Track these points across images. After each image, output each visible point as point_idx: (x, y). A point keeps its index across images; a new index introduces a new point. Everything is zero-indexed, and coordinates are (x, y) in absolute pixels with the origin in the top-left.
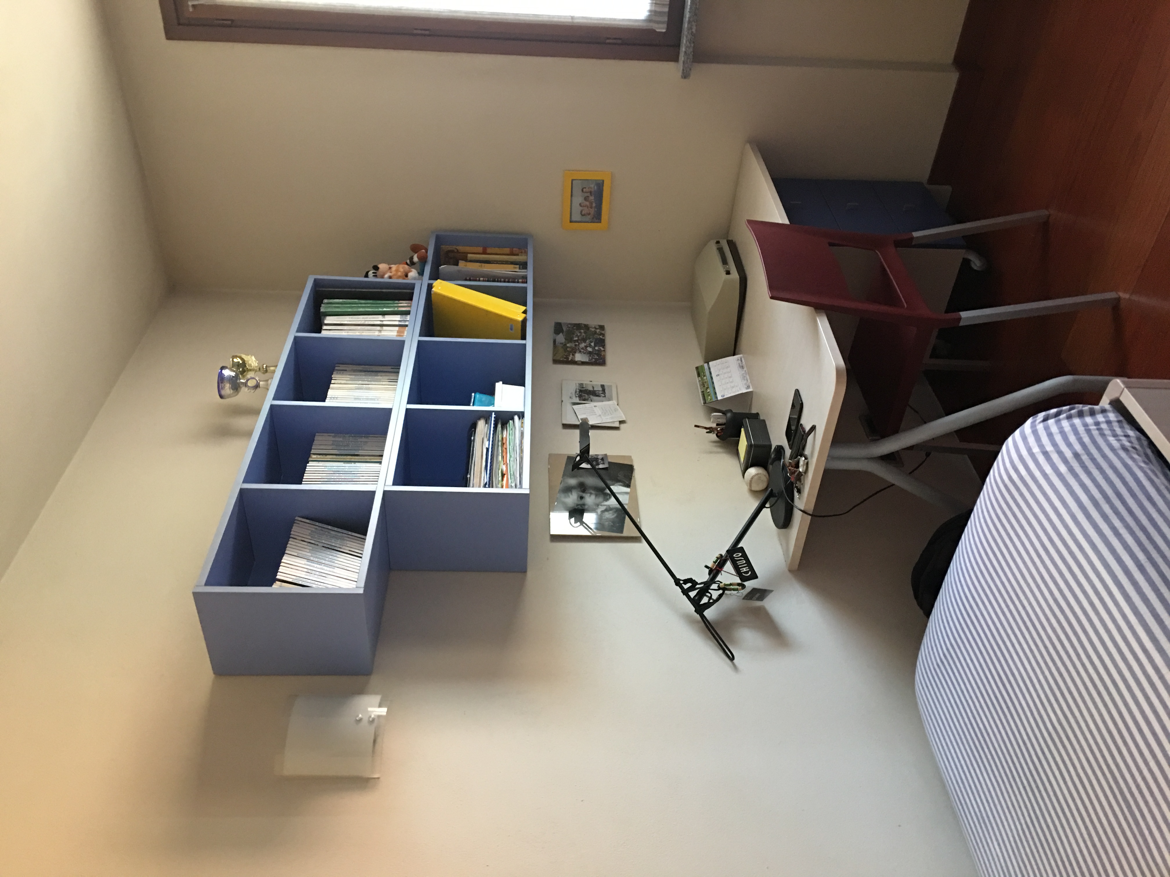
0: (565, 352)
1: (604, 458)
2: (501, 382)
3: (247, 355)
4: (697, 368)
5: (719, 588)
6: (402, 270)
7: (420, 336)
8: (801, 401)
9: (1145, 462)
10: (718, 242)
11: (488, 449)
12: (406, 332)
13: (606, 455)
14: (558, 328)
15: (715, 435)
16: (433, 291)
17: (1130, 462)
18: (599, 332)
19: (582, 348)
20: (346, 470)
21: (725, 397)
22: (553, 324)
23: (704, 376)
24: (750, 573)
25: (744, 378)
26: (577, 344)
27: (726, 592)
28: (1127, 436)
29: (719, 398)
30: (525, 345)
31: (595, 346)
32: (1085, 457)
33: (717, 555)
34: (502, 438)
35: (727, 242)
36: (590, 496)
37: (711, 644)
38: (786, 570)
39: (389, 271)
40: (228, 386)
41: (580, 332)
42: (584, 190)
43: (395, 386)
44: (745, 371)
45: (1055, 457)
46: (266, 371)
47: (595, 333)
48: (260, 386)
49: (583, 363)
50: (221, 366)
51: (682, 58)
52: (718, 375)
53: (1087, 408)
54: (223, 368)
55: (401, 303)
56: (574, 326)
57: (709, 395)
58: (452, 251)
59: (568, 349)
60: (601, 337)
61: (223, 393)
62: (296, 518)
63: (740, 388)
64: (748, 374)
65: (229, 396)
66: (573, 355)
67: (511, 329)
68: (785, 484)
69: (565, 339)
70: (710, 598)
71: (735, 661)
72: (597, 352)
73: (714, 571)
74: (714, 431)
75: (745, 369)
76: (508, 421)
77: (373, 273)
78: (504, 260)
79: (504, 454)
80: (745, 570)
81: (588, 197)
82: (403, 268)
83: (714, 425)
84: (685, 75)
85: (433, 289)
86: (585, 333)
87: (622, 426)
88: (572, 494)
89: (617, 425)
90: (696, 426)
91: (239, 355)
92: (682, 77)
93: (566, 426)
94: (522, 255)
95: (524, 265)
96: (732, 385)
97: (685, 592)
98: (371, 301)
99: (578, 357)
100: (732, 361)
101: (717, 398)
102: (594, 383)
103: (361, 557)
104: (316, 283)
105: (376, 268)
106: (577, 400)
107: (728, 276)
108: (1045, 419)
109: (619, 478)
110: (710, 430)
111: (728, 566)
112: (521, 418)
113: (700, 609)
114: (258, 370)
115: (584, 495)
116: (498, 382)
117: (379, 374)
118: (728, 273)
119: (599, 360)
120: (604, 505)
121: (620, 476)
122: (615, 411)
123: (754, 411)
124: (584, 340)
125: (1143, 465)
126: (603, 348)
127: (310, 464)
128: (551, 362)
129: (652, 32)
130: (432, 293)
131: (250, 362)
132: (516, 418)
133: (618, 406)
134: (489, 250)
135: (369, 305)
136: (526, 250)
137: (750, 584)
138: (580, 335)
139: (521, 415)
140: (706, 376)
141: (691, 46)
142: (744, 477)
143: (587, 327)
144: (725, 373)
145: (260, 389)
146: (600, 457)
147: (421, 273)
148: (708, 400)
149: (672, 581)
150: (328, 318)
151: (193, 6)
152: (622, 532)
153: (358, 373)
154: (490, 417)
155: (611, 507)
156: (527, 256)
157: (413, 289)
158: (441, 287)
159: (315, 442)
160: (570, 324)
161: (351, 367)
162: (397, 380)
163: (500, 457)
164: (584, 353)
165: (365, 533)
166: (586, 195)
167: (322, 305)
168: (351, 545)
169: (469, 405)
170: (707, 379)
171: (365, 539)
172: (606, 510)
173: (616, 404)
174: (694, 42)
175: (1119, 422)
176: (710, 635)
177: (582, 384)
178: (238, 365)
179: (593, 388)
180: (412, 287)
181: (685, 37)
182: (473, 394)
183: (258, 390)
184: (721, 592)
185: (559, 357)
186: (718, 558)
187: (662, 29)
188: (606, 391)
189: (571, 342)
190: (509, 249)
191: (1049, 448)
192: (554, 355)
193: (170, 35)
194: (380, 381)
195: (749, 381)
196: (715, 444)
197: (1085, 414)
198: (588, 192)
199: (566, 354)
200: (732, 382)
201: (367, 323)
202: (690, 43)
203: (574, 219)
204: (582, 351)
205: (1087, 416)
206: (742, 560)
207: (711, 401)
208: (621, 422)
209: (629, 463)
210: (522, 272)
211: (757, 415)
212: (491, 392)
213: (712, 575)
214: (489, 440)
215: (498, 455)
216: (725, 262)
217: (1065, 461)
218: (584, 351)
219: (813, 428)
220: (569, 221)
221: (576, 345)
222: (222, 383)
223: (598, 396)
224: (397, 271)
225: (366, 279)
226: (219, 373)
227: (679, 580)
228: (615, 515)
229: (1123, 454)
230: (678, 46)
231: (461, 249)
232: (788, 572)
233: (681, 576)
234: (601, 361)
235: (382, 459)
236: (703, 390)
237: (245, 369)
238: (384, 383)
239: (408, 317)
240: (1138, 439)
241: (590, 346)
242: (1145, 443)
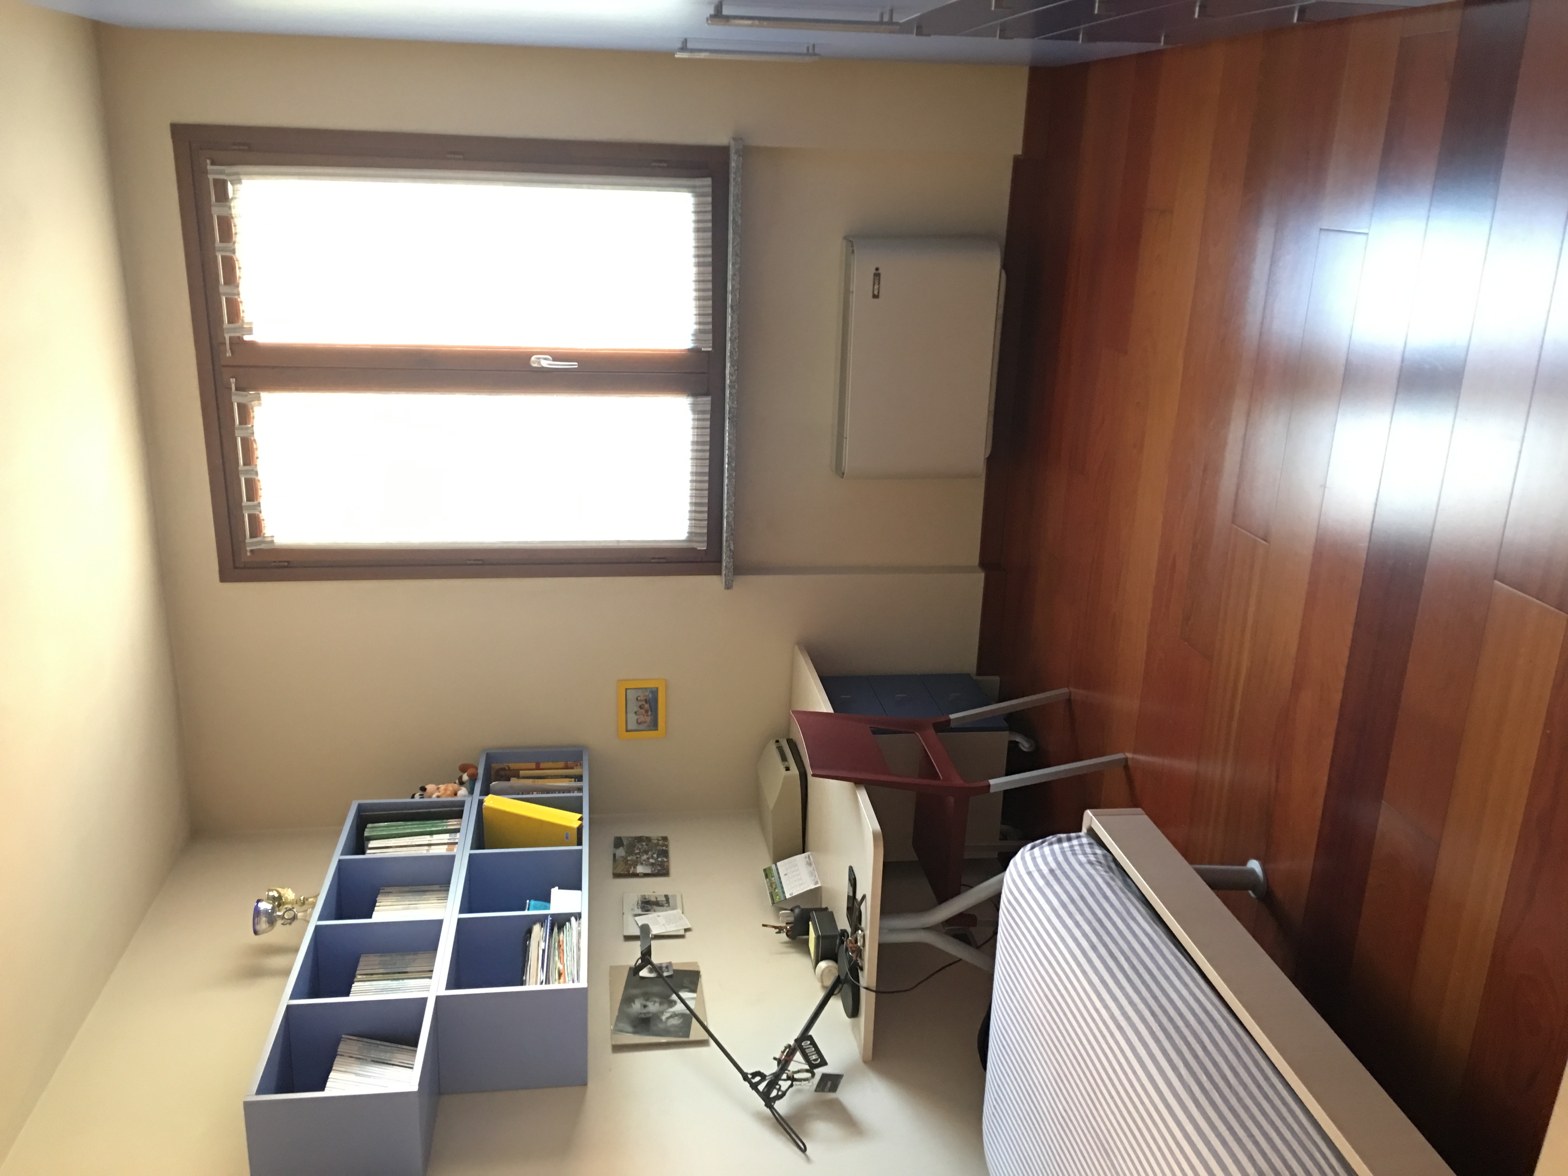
0: (626, 865)
1: (669, 966)
2: (557, 888)
3: (283, 888)
4: (765, 870)
5: (789, 1078)
6: (451, 789)
7: (472, 848)
8: (854, 875)
9: (1106, 872)
10: (777, 741)
11: (544, 951)
12: (455, 850)
13: (670, 963)
14: (618, 842)
15: (785, 934)
16: (484, 805)
17: (1093, 872)
18: (662, 843)
19: (644, 860)
20: (394, 987)
21: (794, 895)
22: (613, 839)
23: (772, 877)
24: (819, 1060)
25: (812, 874)
26: (639, 856)
27: (794, 1083)
28: (1095, 854)
29: (788, 896)
30: (581, 851)
31: (658, 857)
32: (1058, 873)
33: (785, 1044)
34: (559, 942)
35: (787, 741)
36: (654, 1004)
37: (784, 1139)
38: (860, 1061)
39: (437, 791)
40: (264, 919)
41: (642, 845)
42: (639, 698)
43: (445, 904)
44: (813, 867)
45: (1036, 875)
46: (303, 903)
47: (658, 844)
48: (298, 917)
49: (646, 875)
50: (257, 899)
51: (724, 572)
52: (786, 875)
53: (1063, 836)
54: (258, 901)
55: (449, 822)
56: (635, 839)
57: (777, 895)
58: (504, 769)
59: (629, 862)
60: (664, 848)
61: (258, 928)
62: (343, 1036)
63: (808, 885)
64: (817, 870)
65: (264, 932)
66: (634, 868)
67: (567, 838)
68: (849, 965)
69: (626, 852)
70: (779, 1090)
71: (808, 1152)
72: (660, 863)
73: (783, 1064)
74: (783, 930)
75: (813, 865)
76: (565, 924)
77: (420, 795)
78: (559, 774)
79: (561, 955)
80: (814, 1057)
81: (643, 705)
82: (452, 787)
83: (784, 925)
84: (728, 586)
85: (484, 804)
86: (647, 845)
87: (688, 934)
88: (634, 1003)
89: (682, 933)
90: (764, 925)
91: (275, 888)
92: (725, 588)
93: (628, 938)
94: (577, 768)
95: (579, 778)
96: (800, 882)
97: (754, 1086)
98: (418, 822)
99: (640, 869)
100: (800, 859)
101: (785, 897)
102: (656, 894)
103: (412, 1068)
104: (360, 808)
105: (423, 789)
106: (640, 912)
107: (788, 772)
108: (1033, 848)
109: (685, 985)
110: (780, 930)
111: (798, 1056)
112: (578, 919)
113: (769, 1102)
114: (295, 902)
115: (648, 1003)
116: (554, 887)
117: (427, 893)
118: (788, 769)
119: (662, 871)
120: (669, 1012)
121: (686, 982)
122: (680, 919)
123: (824, 906)
124: (646, 852)
125: (1103, 873)
126: (666, 858)
127: (356, 984)
128: (611, 875)
129: (694, 550)
130: (483, 807)
131: (286, 895)
132: (573, 919)
133: (683, 915)
134: (542, 766)
135: (416, 826)
136: (581, 762)
137: (819, 1072)
138: (641, 848)
139: (578, 916)
140: (774, 877)
141: (730, 561)
142: (815, 972)
143: (648, 839)
144: (793, 872)
145: (298, 920)
146: (664, 965)
147: (471, 792)
148: (777, 899)
149: (740, 1076)
150: (372, 842)
151: (252, 551)
152: (688, 1036)
153: (404, 894)
154: (546, 921)
155: (677, 1013)
156: (582, 768)
157: (463, 806)
158: (492, 801)
159: (361, 963)
160: (630, 837)
161: (397, 889)
162: (447, 897)
163: (557, 958)
164: (646, 865)
165: (415, 1044)
166: (640, 703)
167: (366, 830)
168: (400, 1057)
169: (524, 910)
170: (775, 879)
171: (416, 1051)
172: (671, 1017)
173: (681, 912)
174: (733, 558)
175: (1090, 844)
176: (783, 1130)
177: (645, 895)
178: (274, 899)
179: (656, 898)
180: (462, 804)
181: (724, 554)
182: (528, 901)
183: (295, 923)
184: (789, 1082)
185: (619, 871)
186: (786, 1048)
187: (703, 547)
188: (670, 900)
189: (632, 855)
190: (563, 763)
191: (1032, 868)
192: (614, 868)
193: (224, 577)
194: (429, 900)
195: (817, 877)
196: (788, 945)
197: (1063, 840)
198: (643, 700)
199: (626, 867)
200: (800, 879)
201: (414, 844)
202: (730, 559)
203: (629, 728)
204: (644, 863)
205: (1065, 841)
206: (810, 1048)
207: (780, 900)
208: (686, 930)
209: (696, 969)
210: (578, 784)
211: (826, 909)
212: (547, 899)
213: (780, 1066)
214: (545, 941)
215: (554, 956)
216: (784, 758)
217: (1043, 877)
218: (647, 863)
219: (864, 897)
220: (625, 731)
221: (637, 858)
222: (258, 917)
223: (662, 906)
224: (446, 790)
225: (412, 800)
226: (255, 907)
227: (747, 1074)
228: (681, 1020)
229: (1088, 867)
230: (720, 561)
231: (513, 766)
232: (862, 1064)
233: (749, 1070)
234: (665, 871)
235: (432, 974)
236: (771, 891)
237: (281, 902)
238: (432, 902)
239: (458, 835)
240: (1104, 856)
241: (652, 857)
242: (1110, 858)
